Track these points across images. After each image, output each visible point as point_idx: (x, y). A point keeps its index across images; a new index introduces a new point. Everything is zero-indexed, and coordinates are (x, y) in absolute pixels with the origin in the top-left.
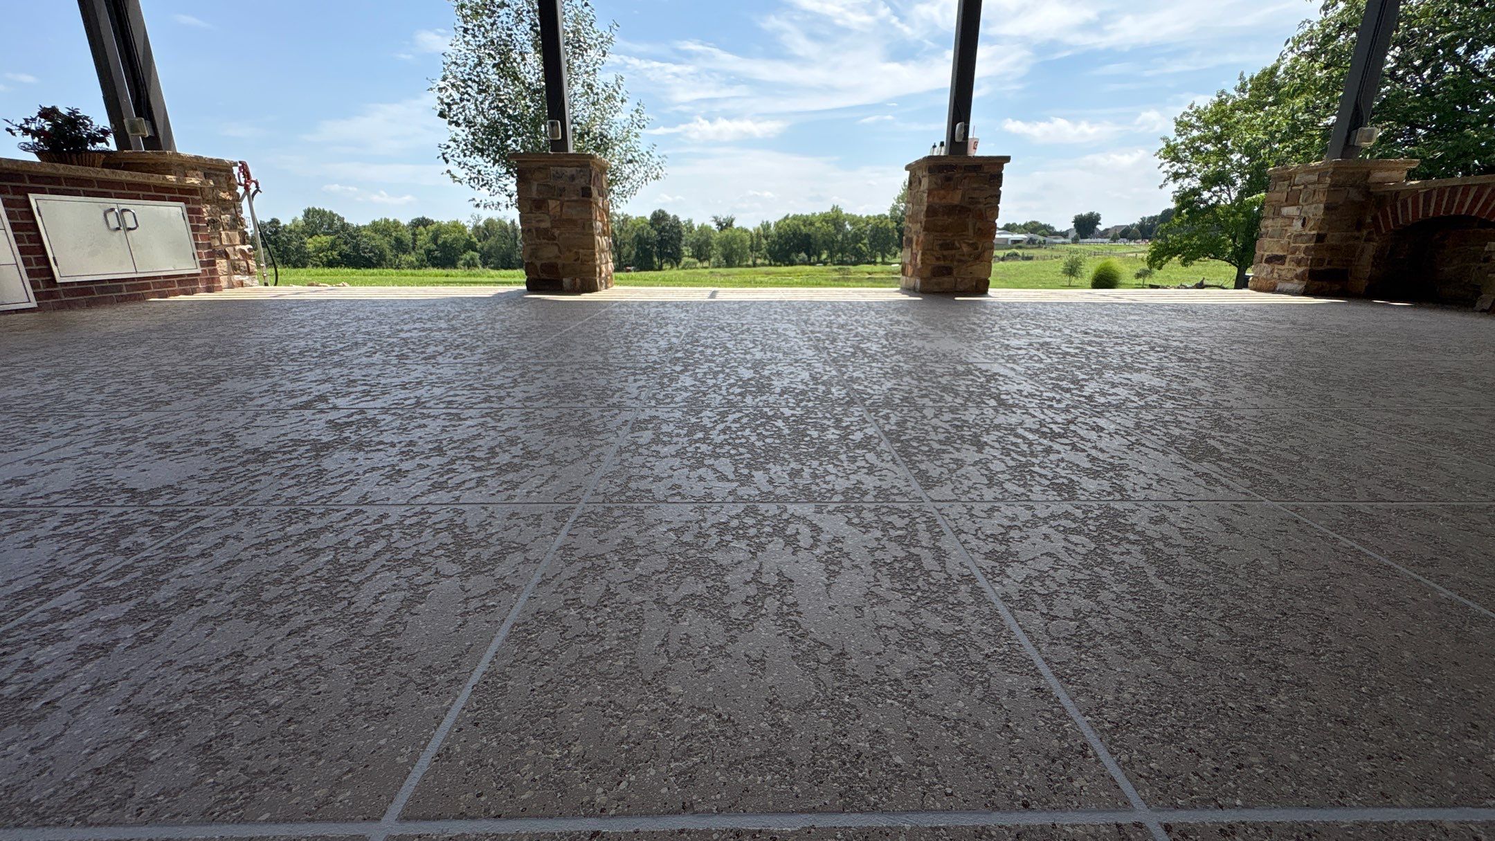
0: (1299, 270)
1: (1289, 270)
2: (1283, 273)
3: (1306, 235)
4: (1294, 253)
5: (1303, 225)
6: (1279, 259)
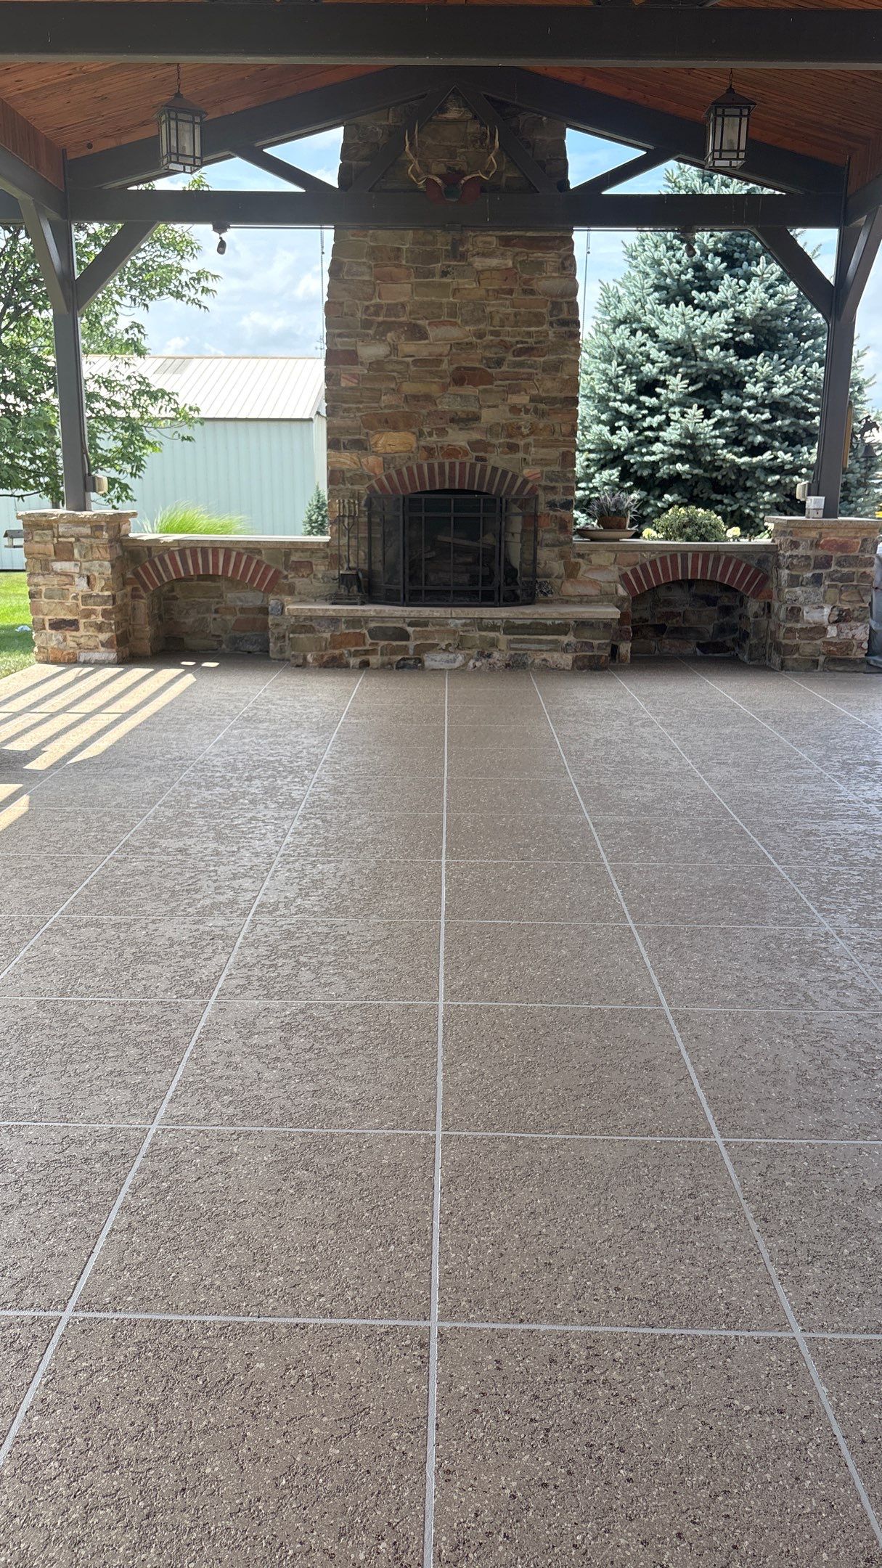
0: (104, 636)
1: (90, 637)
2: (82, 640)
3: (98, 596)
4: (88, 616)
5: (89, 583)
6: (73, 625)
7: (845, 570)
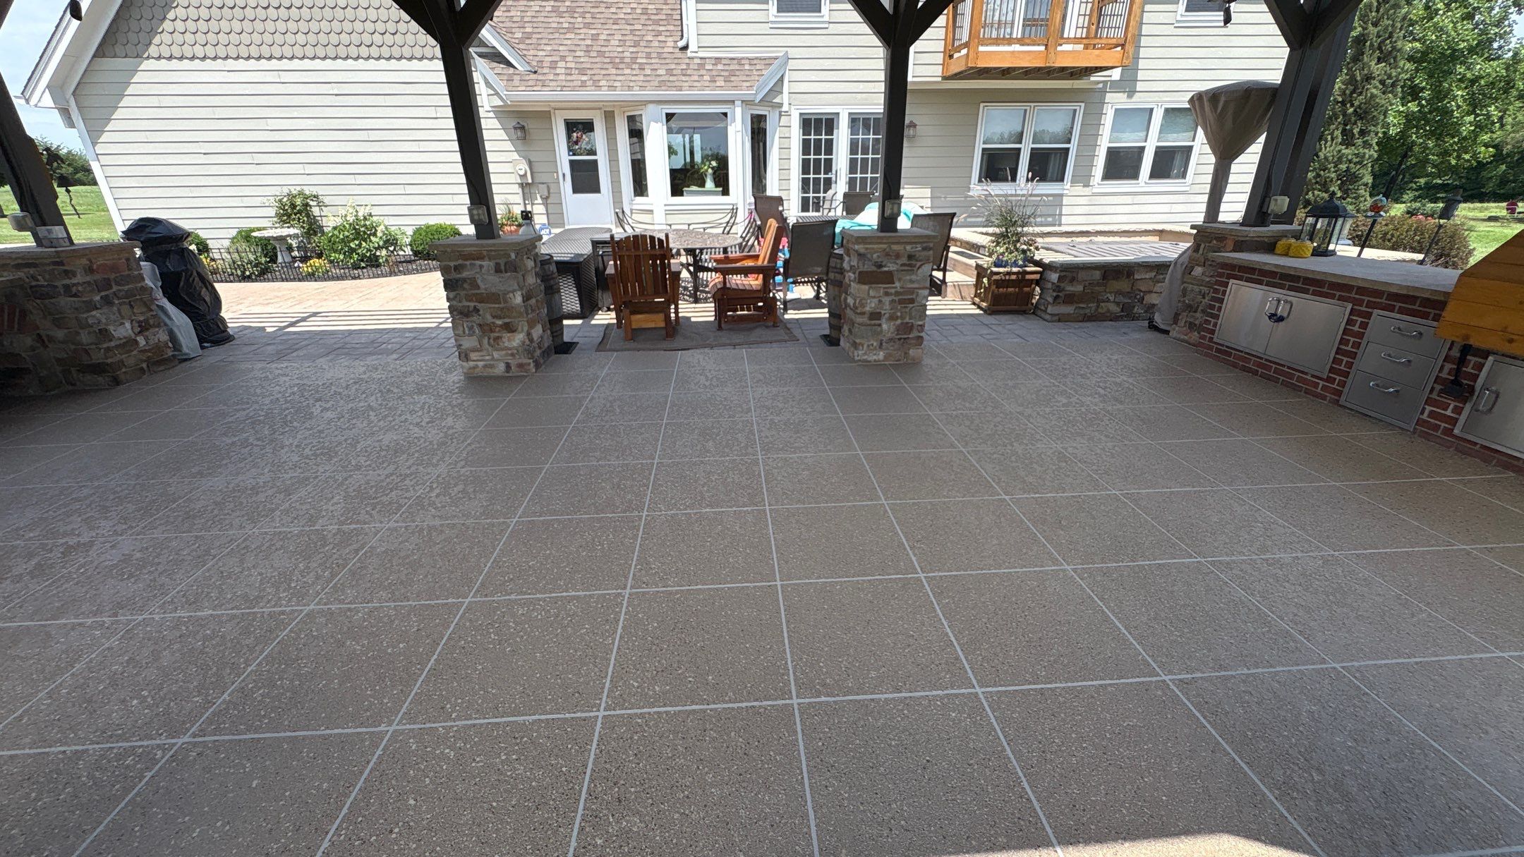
7: (126, 288)
